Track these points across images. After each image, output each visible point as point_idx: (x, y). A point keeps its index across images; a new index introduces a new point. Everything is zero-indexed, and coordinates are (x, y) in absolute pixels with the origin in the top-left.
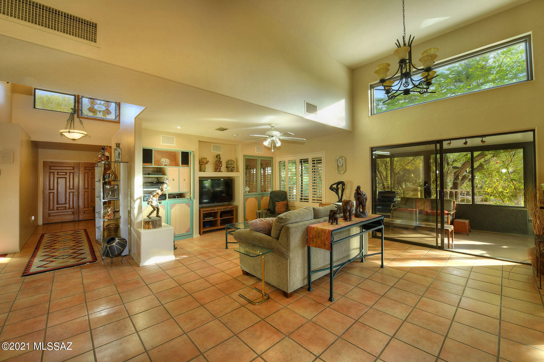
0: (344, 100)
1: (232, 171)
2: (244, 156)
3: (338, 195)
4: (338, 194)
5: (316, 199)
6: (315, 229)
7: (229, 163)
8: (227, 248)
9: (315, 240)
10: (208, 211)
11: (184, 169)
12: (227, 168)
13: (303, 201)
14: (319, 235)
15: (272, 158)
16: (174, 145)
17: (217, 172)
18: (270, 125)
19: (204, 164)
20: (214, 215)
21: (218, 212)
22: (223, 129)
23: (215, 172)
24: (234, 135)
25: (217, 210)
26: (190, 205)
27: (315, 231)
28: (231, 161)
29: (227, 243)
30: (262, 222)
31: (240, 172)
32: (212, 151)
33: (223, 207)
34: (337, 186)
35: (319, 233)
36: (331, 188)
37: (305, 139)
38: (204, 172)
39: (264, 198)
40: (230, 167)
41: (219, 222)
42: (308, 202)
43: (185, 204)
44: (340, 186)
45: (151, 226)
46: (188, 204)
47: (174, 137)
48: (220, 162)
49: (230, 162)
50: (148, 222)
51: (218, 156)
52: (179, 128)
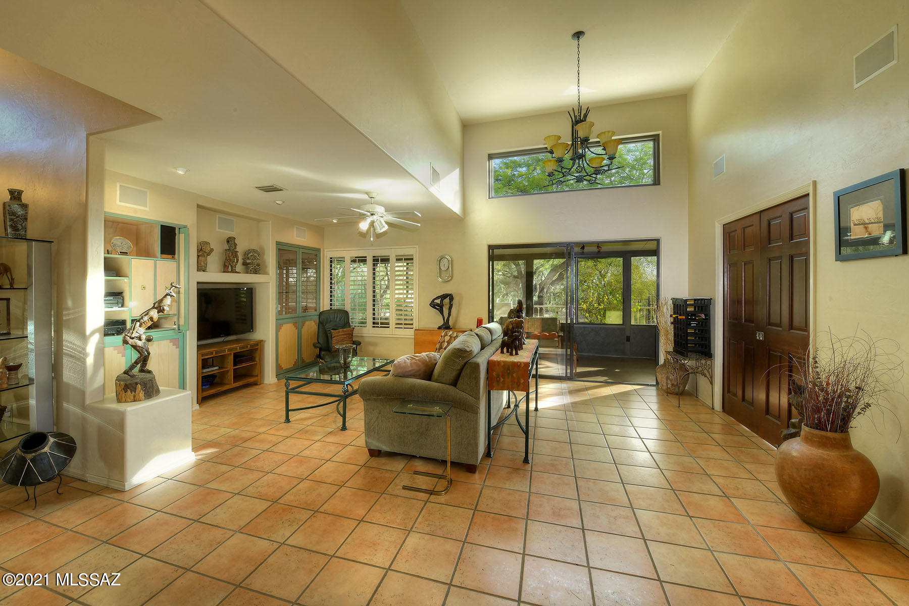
0: (458, 169)
1: (256, 272)
2: (278, 243)
3: (443, 315)
4: (441, 312)
5: (403, 322)
6: (502, 364)
7: (249, 255)
8: (288, 420)
9: (502, 380)
10: (212, 353)
11: (166, 265)
12: (245, 265)
13: (381, 327)
14: (508, 371)
15: (318, 250)
16: (147, 209)
17: (228, 272)
18: (367, 193)
19: (205, 254)
20: (220, 360)
21: (231, 354)
22: (276, 188)
23: (224, 272)
24: (278, 202)
25: (228, 351)
26: (179, 343)
27: (502, 366)
28: (254, 251)
29: (288, 411)
30: (414, 361)
31: (270, 274)
32: (217, 230)
33: (239, 345)
34: (442, 301)
35: (508, 369)
36: (433, 305)
37: (419, 225)
38: (204, 271)
39: (307, 323)
40: (253, 264)
41: (231, 375)
42: (389, 327)
43: (169, 341)
44: (447, 301)
45: (142, 394)
46: (175, 342)
47: (146, 190)
48: (235, 254)
49: (252, 254)
50: (133, 387)
51: (230, 241)
52: (181, 172)
